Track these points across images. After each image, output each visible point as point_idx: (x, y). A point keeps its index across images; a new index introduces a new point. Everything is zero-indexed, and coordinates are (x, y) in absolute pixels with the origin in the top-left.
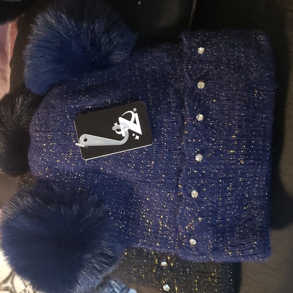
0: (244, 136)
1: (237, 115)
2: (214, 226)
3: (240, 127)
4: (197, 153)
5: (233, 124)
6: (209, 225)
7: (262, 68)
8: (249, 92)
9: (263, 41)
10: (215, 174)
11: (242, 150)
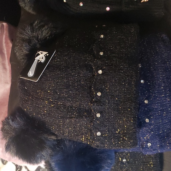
0: (167, 87)
1: (161, 77)
2: (159, 135)
3: (164, 82)
4: (145, 100)
5: (160, 82)
6: (157, 135)
7: (168, 50)
8: (164, 64)
9: (165, 37)
10: (156, 109)
11: (168, 94)
